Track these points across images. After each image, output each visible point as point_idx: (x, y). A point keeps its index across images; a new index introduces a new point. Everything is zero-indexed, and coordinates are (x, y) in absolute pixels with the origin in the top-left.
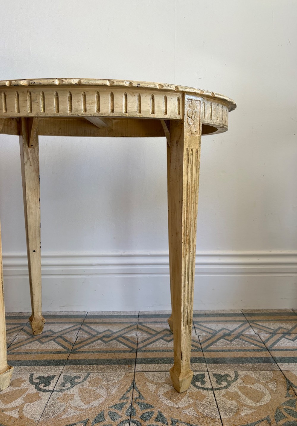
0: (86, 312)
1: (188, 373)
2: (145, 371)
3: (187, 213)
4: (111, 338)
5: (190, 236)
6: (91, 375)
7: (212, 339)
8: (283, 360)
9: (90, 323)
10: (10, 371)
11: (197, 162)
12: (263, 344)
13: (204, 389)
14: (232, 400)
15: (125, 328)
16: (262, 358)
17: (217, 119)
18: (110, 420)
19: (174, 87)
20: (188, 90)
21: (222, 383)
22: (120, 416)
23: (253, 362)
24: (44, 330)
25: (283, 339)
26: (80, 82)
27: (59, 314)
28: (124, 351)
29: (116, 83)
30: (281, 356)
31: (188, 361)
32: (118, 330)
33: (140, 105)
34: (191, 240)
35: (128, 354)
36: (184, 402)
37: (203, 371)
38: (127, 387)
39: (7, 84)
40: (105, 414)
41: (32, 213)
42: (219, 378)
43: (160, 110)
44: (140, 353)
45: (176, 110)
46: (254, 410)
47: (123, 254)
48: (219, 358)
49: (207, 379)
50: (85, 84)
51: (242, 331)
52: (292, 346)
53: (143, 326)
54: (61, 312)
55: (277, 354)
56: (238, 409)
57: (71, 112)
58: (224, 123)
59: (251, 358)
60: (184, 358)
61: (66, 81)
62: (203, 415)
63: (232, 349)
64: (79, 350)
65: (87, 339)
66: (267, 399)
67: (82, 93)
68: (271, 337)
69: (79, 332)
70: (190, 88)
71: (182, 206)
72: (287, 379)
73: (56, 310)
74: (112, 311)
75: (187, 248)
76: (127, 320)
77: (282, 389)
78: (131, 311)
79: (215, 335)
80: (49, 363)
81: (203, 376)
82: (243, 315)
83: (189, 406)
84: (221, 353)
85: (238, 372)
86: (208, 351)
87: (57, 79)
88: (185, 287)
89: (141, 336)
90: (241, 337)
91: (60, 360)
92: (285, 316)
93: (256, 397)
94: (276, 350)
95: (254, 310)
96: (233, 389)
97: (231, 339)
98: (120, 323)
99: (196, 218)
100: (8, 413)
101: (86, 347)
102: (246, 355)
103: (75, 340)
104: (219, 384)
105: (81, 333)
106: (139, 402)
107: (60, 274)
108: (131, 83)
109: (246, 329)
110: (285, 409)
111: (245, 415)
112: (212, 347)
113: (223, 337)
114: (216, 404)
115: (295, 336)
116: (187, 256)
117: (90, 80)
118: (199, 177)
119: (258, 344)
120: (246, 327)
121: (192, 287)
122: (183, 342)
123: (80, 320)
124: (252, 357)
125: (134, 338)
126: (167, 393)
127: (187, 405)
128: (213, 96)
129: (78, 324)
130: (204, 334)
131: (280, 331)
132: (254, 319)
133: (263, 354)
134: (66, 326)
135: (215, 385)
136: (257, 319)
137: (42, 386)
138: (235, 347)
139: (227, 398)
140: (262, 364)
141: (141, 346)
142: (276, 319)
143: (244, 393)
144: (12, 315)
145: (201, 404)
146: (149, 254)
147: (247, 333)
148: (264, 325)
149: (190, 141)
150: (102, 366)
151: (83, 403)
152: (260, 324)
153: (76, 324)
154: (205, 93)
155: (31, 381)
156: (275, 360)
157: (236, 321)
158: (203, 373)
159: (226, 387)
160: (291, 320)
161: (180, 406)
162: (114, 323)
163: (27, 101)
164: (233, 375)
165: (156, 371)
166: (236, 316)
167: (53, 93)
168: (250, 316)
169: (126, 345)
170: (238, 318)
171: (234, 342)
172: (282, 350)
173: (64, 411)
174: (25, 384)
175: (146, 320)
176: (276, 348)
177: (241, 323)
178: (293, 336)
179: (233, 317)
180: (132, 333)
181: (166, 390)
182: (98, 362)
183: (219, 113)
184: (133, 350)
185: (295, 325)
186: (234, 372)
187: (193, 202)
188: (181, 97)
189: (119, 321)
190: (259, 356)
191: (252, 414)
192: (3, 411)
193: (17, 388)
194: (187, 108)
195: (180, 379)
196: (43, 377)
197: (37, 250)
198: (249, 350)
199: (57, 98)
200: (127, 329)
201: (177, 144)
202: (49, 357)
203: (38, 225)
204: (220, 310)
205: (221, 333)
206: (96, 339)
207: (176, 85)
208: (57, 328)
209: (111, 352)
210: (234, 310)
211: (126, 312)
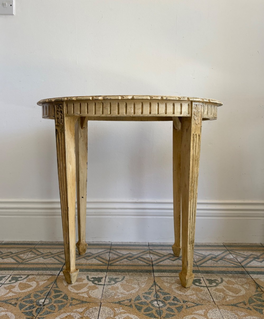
0: (111, 242)
1: (191, 275)
2: (161, 277)
3: (192, 173)
4: (133, 258)
5: (194, 188)
6: (126, 277)
7: (203, 260)
8: (254, 273)
9: (116, 249)
10: (77, 272)
11: (199, 142)
12: (239, 264)
13: (202, 286)
14: (220, 292)
15: (141, 253)
16: (239, 271)
17: (211, 115)
18: (145, 299)
19: (187, 98)
20: (195, 100)
21: (213, 284)
22: (150, 298)
23: (233, 273)
24: (86, 252)
25: (254, 261)
26: (133, 97)
27: (92, 243)
28: (144, 266)
29: (154, 98)
30: (252, 271)
31: (191, 268)
32: (136, 254)
33: (166, 110)
34: (195, 190)
35: (147, 267)
36: (189, 292)
37: (199, 277)
38: (151, 284)
39: (91, 98)
40: (140, 296)
41: (82, 172)
42: (211, 281)
43: (177, 112)
44: (155, 267)
45: (187, 112)
46: (235, 298)
47: (137, 201)
48: (210, 271)
49: (202, 281)
50: (136, 99)
51: (224, 256)
52: (260, 265)
53: (153, 251)
54: (93, 242)
55: (249, 270)
56: (225, 297)
57: (126, 114)
58: (215, 116)
59: (232, 272)
60: (189, 265)
61: (125, 97)
62: (202, 299)
63: (218, 266)
64: (113, 264)
65: (117, 258)
66: (243, 292)
67: (133, 103)
68: (245, 260)
69: (110, 254)
70: (196, 98)
71: (190, 169)
72: (256, 283)
73: (90, 241)
74: (129, 241)
75: (192, 195)
76: (141, 248)
77: (253, 288)
78: (142, 242)
79: (205, 258)
80: (96, 270)
81: (200, 280)
82: (224, 246)
83: (193, 295)
84: (210, 268)
85: (223, 278)
86: (201, 267)
87: (119, 96)
88: (190, 219)
89: (154, 257)
90: (224, 259)
91: (103, 269)
92: (255, 248)
93: (236, 291)
94: (249, 267)
95: (233, 244)
96: (220, 287)
97: (217, 260)
98: (137, 249)
99: (198, 176)
100: (81, 295)
101: (118, 263)
102: (228, 269)
103: (109, 259)
104: (211, 284)
105: (111, 254)
106: (160, 292)
107: (94, 215)
108: (162, 97)
109: (227, 255)
110: (255, 298)
111: (229, 300)
112: (204, 265)
113: (211, 259)
114: (210, 294)
115: (262, 260)
116: (192, 200)
117: (139, 96)
118: (200, 150)
119: (236, 263)
120: (227, 253)
121: (194, 220)
122: (189, 254)
123: (108, 247)
124: (232, 270)
125: (149, 258)
126: (178, 288)
127: (191, 294)
128: (209, 101)
129: (107, 249)
130: (198, 257)
131: (251, 257)
132: (233, 249)
133: (239, 269)
134: (100, 251)
135: (208, 285)
136: (235, 249)
137: (96, 282)
138: (220, 265)
139: (216, 291)
140: (239, 275)
141: (155, 263)
142: (248, 249)
143: (227, 289)
144: (60, 243)
145: (200, 294)
146: (156, 202)
147: (228, 257)
148: (240, 252)
149: (196, 129)
150: (131, 273)
151: (125, 291)
152: (237, 252)
153: (106, 249)
154: (205, 101)
155: (88, 279)
156: (248, 273)
157: (219, 250)
158: (200, 278)
159: (215, 286)
160: (260, 250)
161: (187, 294)
162: (133, 249)
163: (100, 107)
164: (220, 280)
165: (168, 277)
166: (219, 247)
167: (116, 103)
168: (230, 247)
169: (145, 262)
170: (220, 248)
171: (219, 262)
172: (253, 267)
173: (115, 295)
174: (86, 281)
175: (155, 248)
176: (248, 266)
177: (223, 251)
178: (261, 260)
179: (217, 248)
180: (147, 256)
181: (177, 286)
182: (129, 271)
183: (212, 110)
184: (150, 265)
185: (262, 253)
186: (220, 278)
187: (196, 166)
188: (190, 103)
189: (136, 248)
190: (237, 270)
191: (233, 300)
192: (77, 294)
193: (81, 283)
194: (194, 110)
195: (187, 278)
196: (95, 278)
197: (84, 197)
198: (230, 267)
199: (118, 106)
200: (142, 253)
201: (187, 131)
202: (95, 267)
203: (85, 180)
204: (207, 243)
205: (210, 257)
206: (123, 258)
207: (188, 97)
208: (94, 251)
209: (135, 266)
210: (217, 243)
211: (139, 243)
